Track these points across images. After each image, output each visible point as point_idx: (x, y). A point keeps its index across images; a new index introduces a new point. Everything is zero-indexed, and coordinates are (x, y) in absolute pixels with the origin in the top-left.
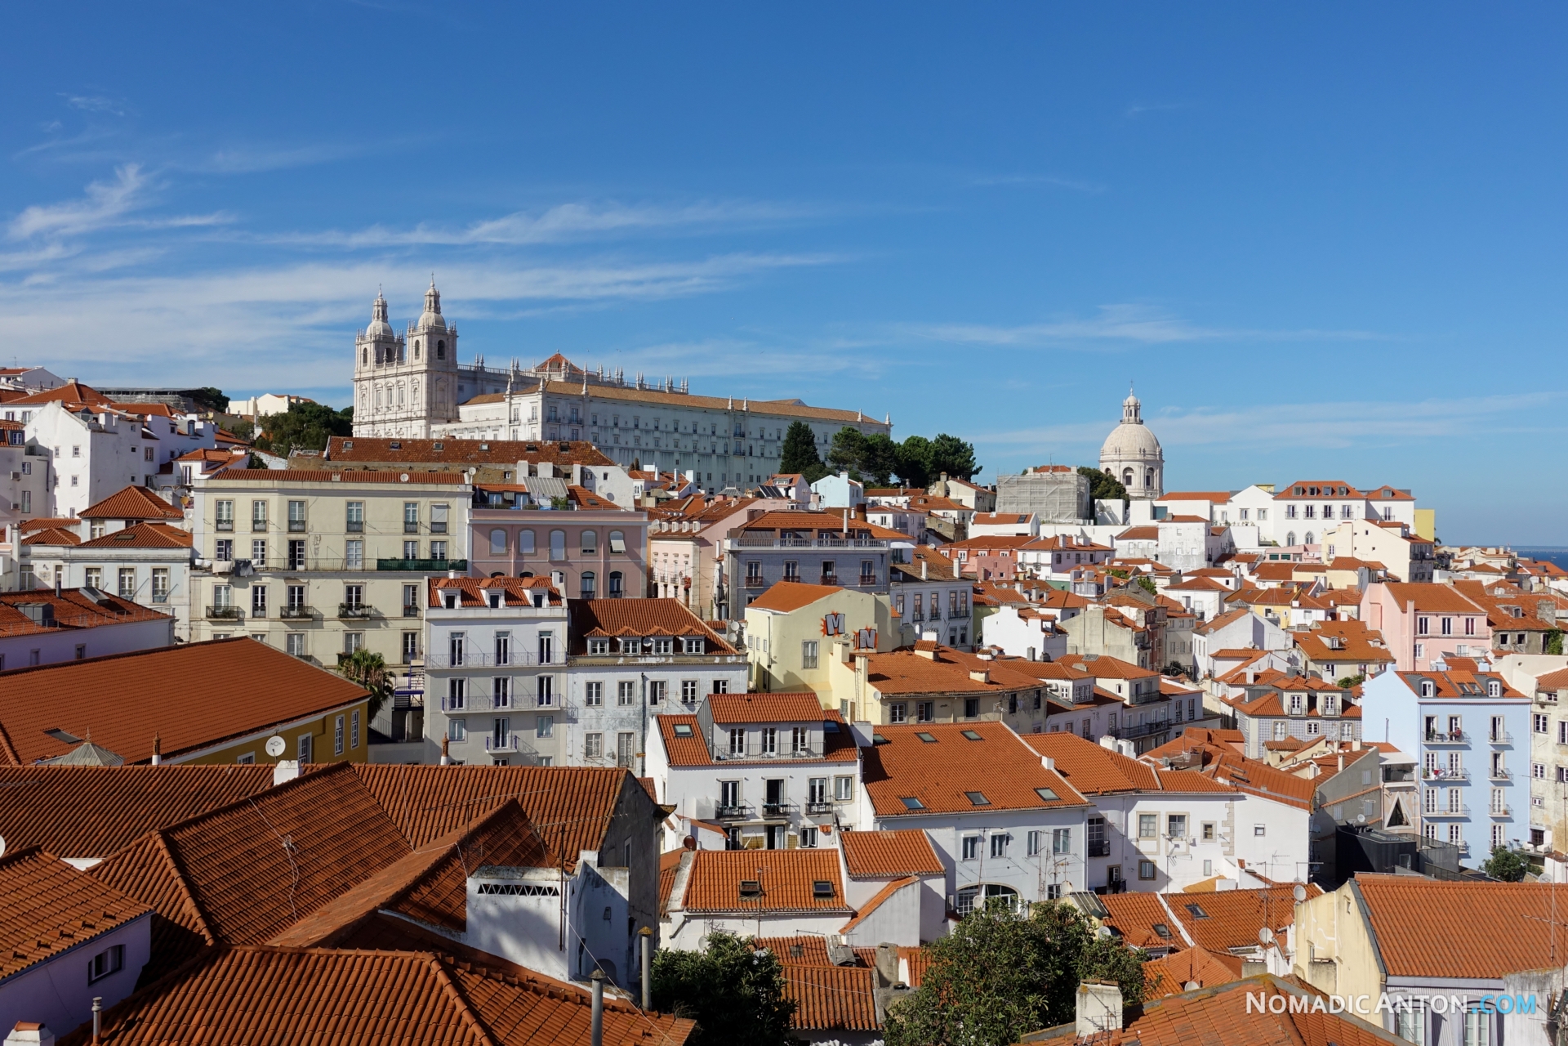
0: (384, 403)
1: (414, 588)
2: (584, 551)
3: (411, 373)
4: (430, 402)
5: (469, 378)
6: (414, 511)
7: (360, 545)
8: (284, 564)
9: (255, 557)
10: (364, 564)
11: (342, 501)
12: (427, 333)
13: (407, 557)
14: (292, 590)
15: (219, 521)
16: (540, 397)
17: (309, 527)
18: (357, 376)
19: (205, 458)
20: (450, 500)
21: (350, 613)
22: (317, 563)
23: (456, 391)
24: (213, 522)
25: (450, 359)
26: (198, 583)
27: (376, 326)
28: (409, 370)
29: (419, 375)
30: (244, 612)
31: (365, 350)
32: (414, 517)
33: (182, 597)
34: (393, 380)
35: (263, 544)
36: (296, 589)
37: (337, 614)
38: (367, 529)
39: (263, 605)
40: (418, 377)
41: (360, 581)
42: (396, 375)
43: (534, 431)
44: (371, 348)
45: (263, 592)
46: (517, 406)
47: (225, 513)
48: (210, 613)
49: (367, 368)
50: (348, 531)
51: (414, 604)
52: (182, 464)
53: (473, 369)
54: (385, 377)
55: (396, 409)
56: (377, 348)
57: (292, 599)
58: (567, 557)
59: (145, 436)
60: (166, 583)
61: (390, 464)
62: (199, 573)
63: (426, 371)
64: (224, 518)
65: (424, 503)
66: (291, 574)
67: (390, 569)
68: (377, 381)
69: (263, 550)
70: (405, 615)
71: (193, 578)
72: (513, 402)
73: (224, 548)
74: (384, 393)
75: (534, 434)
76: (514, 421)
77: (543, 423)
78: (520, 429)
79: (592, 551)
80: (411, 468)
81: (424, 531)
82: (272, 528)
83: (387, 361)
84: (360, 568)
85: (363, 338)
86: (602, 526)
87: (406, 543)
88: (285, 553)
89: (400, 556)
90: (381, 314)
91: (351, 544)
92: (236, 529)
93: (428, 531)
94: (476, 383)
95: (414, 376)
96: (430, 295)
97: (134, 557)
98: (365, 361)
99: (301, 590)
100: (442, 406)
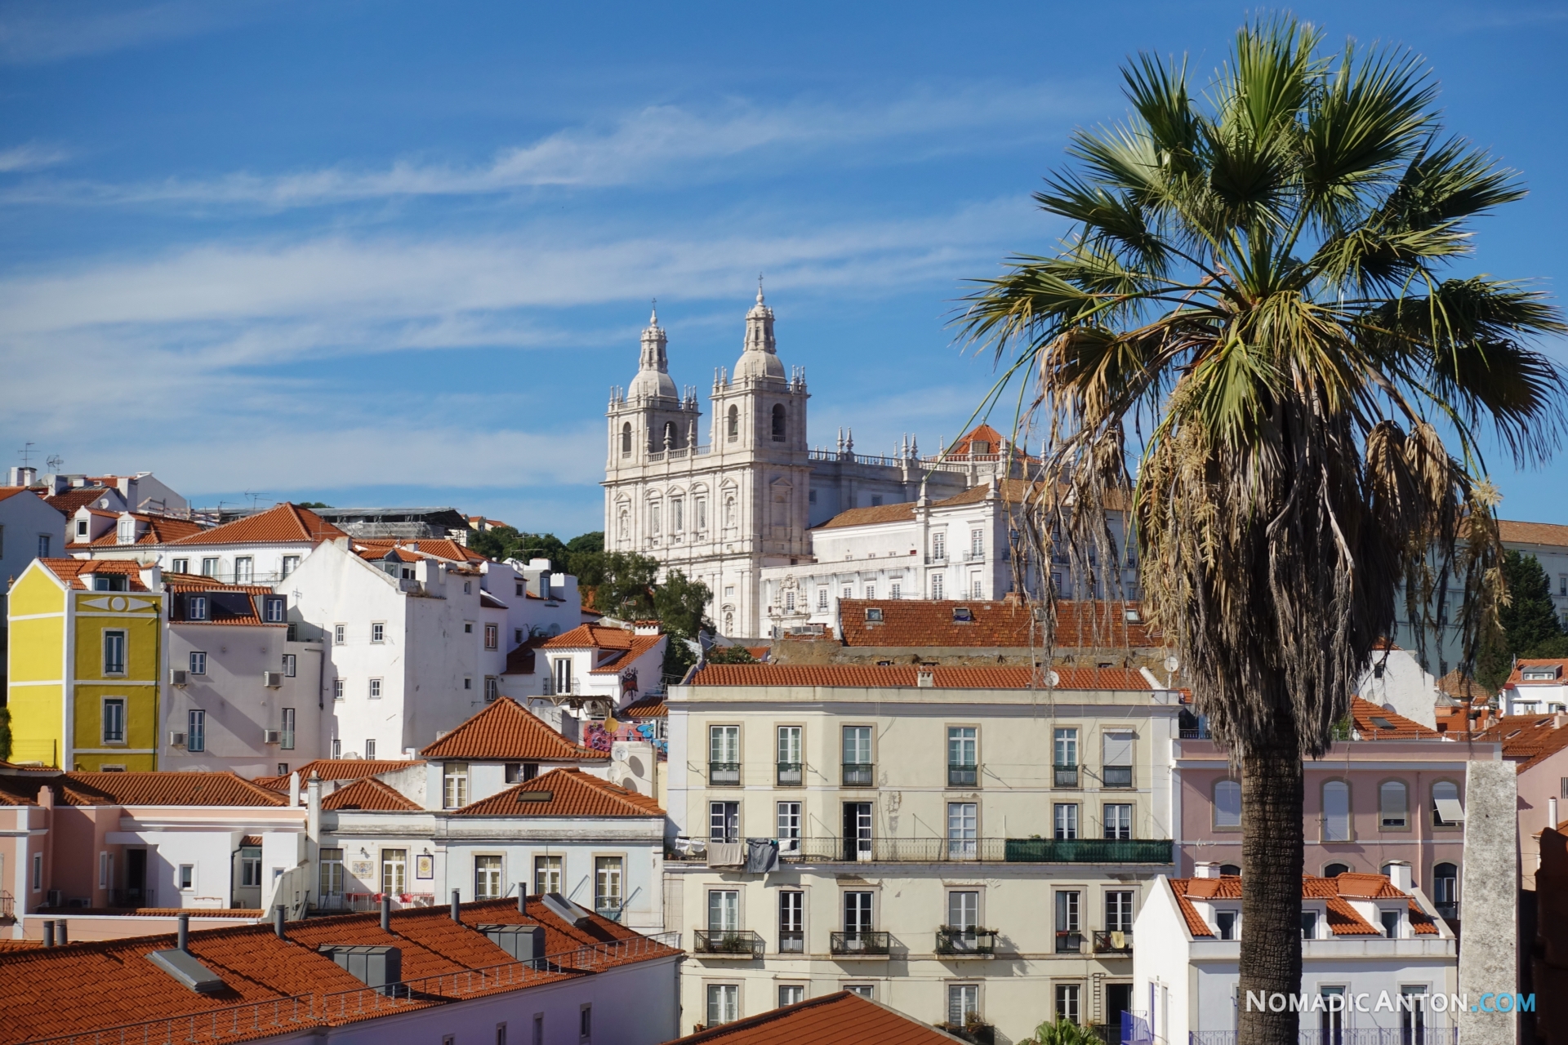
0: (666, 528)
1: (1074, 896)
2: (1387, 822)
3: (722, 469)
4: (759, 525)
5: (825, 476)
6: (1071, 744)
7: (972, 812)
8: (836, 849)
9: (783, 834)
10: (980, 848)
11: (937, 726)
12: (753, 392)
13: (1059, 834)
14: (850, 899)
15: (714, 766)
16: (990, 510)
17: (879, 776)
18: (611, 477)
19: (596, 644)
20: (1138, 723)
21: (957, 946)
22: (894, 847)
23: (806, 500)
24: (704, 767)
25: (795, 439)
26: (676, 885)
27: (645, 381)
28: (717, 462)
29: (738, 473)
30: (763, 943)
31: (627, 426)
32: (1071, 755)
33: (648, 912)
34: (684, 484)
35: (795, 809)
36: (858, 896)
37: (934, 947)
38: (985, 781)
39: (797, 928)
40: (736, 476)
41: (974, 882)
42: (691, 473)
43: (977, 577)
44: (639, 423)
45: (798, 903)
46: (941, 529)
47: (724, 750)
48: (701, 944)
49: (631, 460)
50: (951, 783)
51: (1074, 927)
52: (551, 656)
53: (833, 458)
54: (668, 477)
55: (689, 538)
56: (650, 422)
57: (850, 917)
58: (1355, 835)
59: (486, 603)
60: (619, 884)
61: (962, 651)
62: (679, 865)
63: (752, 465)
64: (724, 759)
65: (1090, 730)
66: (848, 867)
67: (1030, 858)
68: (650, 485)
69: (794, 821)
70: (1058, 950)
71: (667, 875)
72: (932, 521)
73: (724, 815)
74: (666, 509)
75: (977, 584)
76: (935, 558)
77: (995, 561)
78: (949, 575)
79: (1400, 822)
80: (1001, 658)
81: (1092, 783)
82: (811, 779)
83: (673, 446)
84: (973, 856)
85: (622, 402)
86: (1418, 773)
87: (1058, 806)
88: (837, 828)
89: (1047, 833)
90: (655, 357)
91: (956, 810)
92: (747, 781)
93: (1098, 784)
94: (838, 486)
95: (727, 474)
96: (757, 319)
97: (562, 835)
98: (627, 447)
99: (866, 899)
100: (780, 531)
